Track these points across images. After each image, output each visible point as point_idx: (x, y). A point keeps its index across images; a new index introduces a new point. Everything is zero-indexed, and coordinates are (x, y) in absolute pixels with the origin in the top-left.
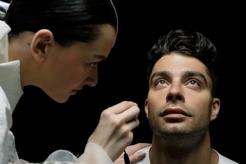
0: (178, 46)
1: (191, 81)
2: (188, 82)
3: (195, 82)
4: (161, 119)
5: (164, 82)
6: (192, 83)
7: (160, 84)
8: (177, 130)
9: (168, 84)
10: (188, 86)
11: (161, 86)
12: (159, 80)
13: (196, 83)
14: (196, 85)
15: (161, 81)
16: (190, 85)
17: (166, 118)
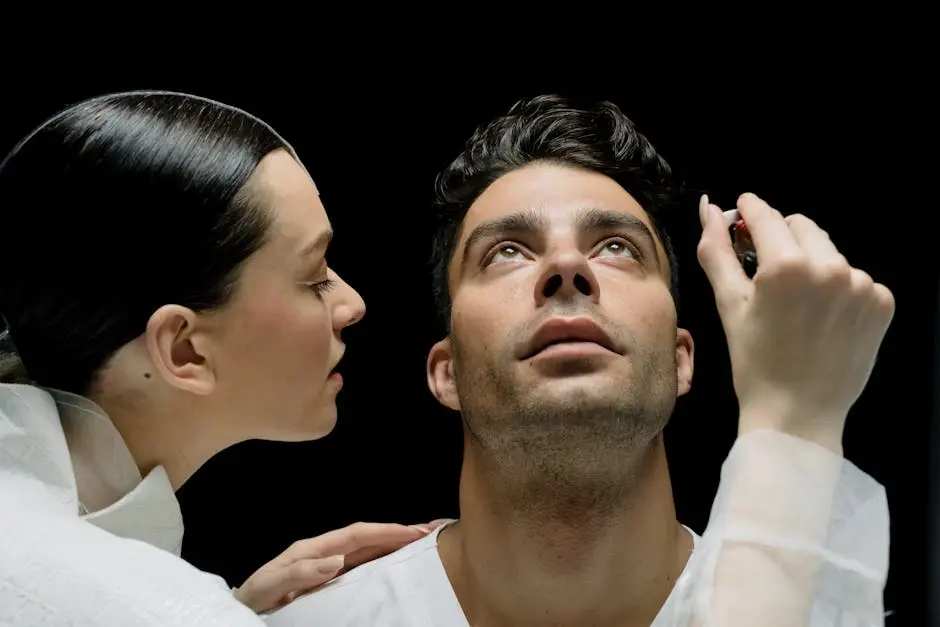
0: (551, 136)
1: (609, 246)
2: (599, 246)
3: (621, 246)
4: (523, 370)
5: (516, 250)
6: (614, 249)
7: (500, 258)
8: (587, 400)
9: (531, 259)
10: (603, 257)
11: (505, 264)
12: (497, 246)
13: (626, 250)
14: (625, 254)
15: (503, 250)
16: (607, 255)
17: (543, 360)
